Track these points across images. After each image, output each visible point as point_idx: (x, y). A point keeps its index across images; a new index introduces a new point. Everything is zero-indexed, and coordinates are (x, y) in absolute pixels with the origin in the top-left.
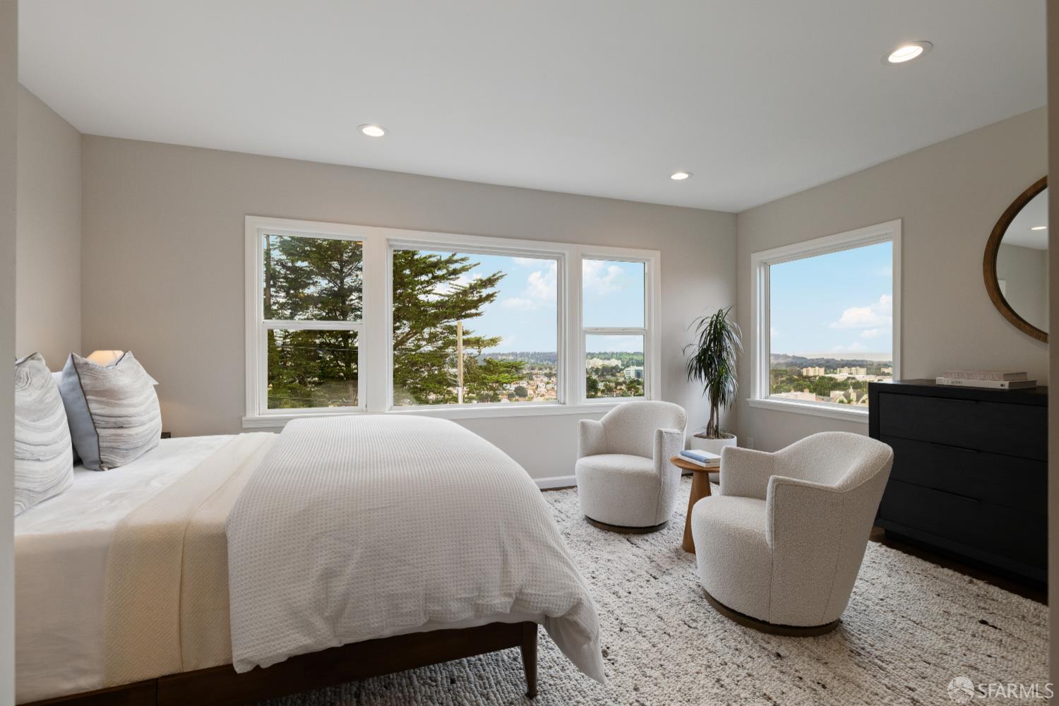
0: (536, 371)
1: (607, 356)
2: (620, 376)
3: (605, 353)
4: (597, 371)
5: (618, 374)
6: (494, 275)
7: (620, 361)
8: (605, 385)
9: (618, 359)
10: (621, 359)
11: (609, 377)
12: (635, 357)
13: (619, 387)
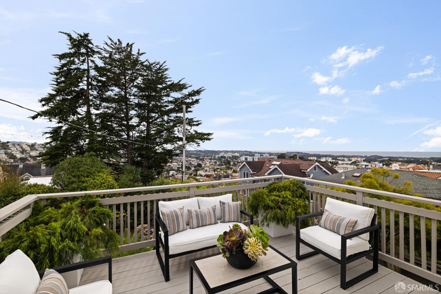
0: (206, 157)
1: (233, 152)
2: (239, 160)
3: (233, 151)
4: (230, 157)
5: (238, 159)
6: (200, 89)
7: (239, 154)
8: (234, 163)
9: (238, 153)
10: (239, 153)
11: (234, 160)
12: (245, 153)
13: (238, 164)
